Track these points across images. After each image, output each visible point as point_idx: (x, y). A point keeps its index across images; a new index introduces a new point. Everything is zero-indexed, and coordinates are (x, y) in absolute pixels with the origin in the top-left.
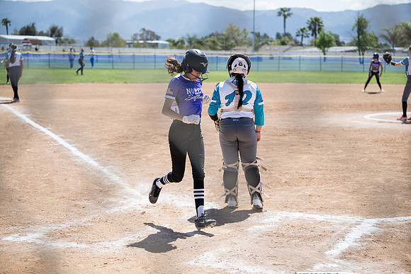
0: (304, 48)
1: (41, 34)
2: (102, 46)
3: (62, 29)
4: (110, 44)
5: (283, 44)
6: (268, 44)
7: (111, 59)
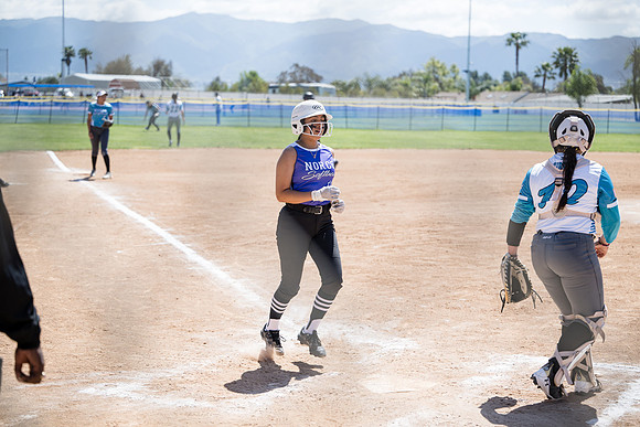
0: (547, 96)
1: (140, 72)
2: (233, 90)
3: (171, 64)
4: (245, 88)
5: (514, 89)
6: (490, 89)
7: (246, 110)
